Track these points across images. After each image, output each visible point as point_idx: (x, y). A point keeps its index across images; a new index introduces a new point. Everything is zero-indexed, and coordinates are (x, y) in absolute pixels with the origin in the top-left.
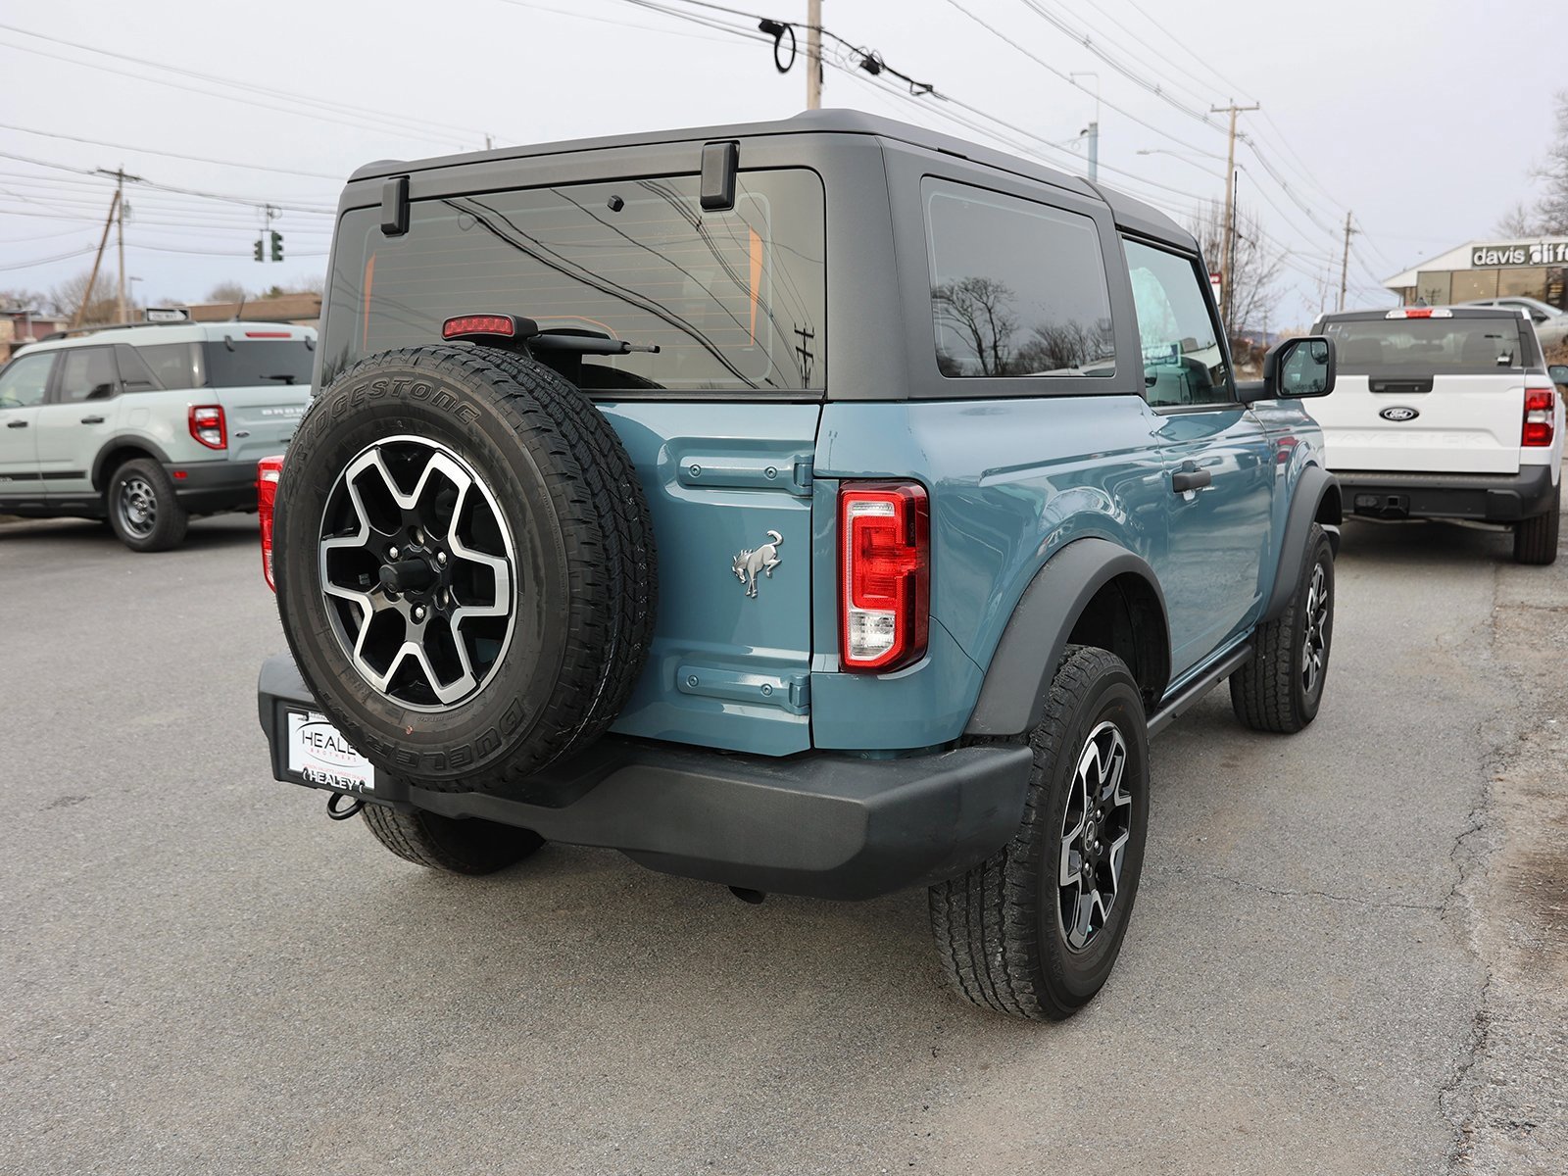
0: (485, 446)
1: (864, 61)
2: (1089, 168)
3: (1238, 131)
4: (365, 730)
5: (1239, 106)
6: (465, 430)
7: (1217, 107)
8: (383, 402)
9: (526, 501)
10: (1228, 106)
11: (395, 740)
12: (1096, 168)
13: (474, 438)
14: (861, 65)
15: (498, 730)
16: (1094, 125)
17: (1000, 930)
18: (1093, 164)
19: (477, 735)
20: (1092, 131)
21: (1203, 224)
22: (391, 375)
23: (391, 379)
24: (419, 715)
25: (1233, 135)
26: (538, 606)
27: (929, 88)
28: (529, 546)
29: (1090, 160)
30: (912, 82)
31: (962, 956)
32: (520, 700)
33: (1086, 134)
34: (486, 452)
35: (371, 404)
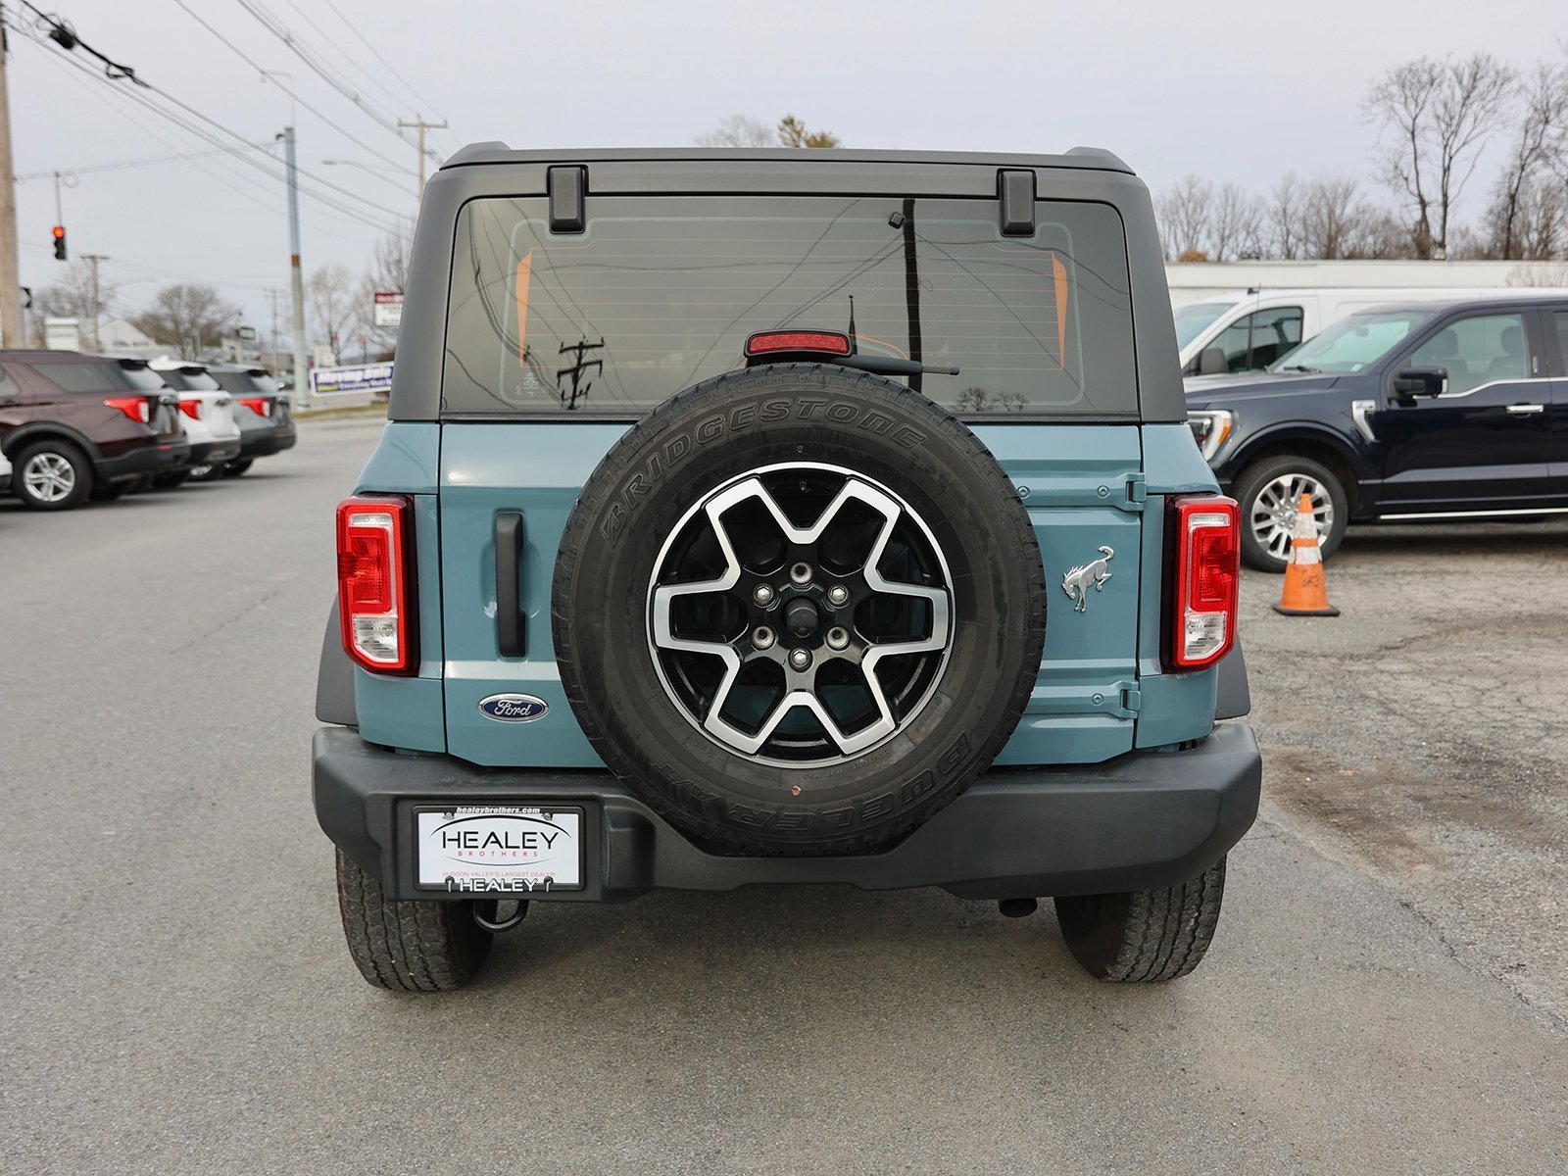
0: (935, 471)
1: (53, 31)
2: (289, 173)
3: (427, 147)
4: (728, 801)
5: (427, 122)
6: (908, 454)
7: (404, 121)
8: (784, 425)
9: (987, 525)
10: (415, 121)
11: (776, 805)
12: (294, 174)
13: (919, 463)
14: (52, 36)
15: (935, 771)
16: (290, 130)
17: (1200, 895)
18: (291, 168)
19: (905, 781)
20: (288, 136)
21: (403, 242)
22: (794, 395)
23: (794, 400)
24: (804, 773)
25: (422, 151)
26: (999, 634)
27: (128, 72)
28: (990, 572)
29: (288, 164)
30: (109, 63)
31: (1156, 929)
32: (967, 736)
33: (282, 139)
34: (937, 477)
35: (764, 428)
